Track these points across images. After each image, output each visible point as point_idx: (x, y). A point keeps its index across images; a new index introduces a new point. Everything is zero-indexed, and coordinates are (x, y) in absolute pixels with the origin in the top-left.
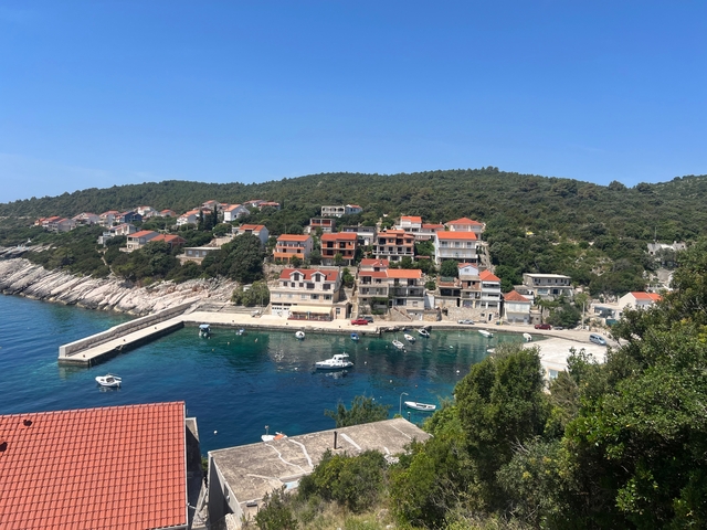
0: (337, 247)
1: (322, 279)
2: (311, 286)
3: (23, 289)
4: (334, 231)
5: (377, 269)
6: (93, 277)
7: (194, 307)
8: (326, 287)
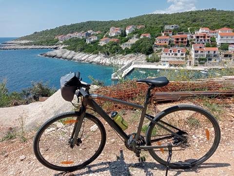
0: (180, 40)
1: (180, 52)
2: (176, 54)
3: (71, 59)
4: (173, 35)
5: (200, 48)
6: (93, 54)
7: (133, 63)
8: (182, 55)
